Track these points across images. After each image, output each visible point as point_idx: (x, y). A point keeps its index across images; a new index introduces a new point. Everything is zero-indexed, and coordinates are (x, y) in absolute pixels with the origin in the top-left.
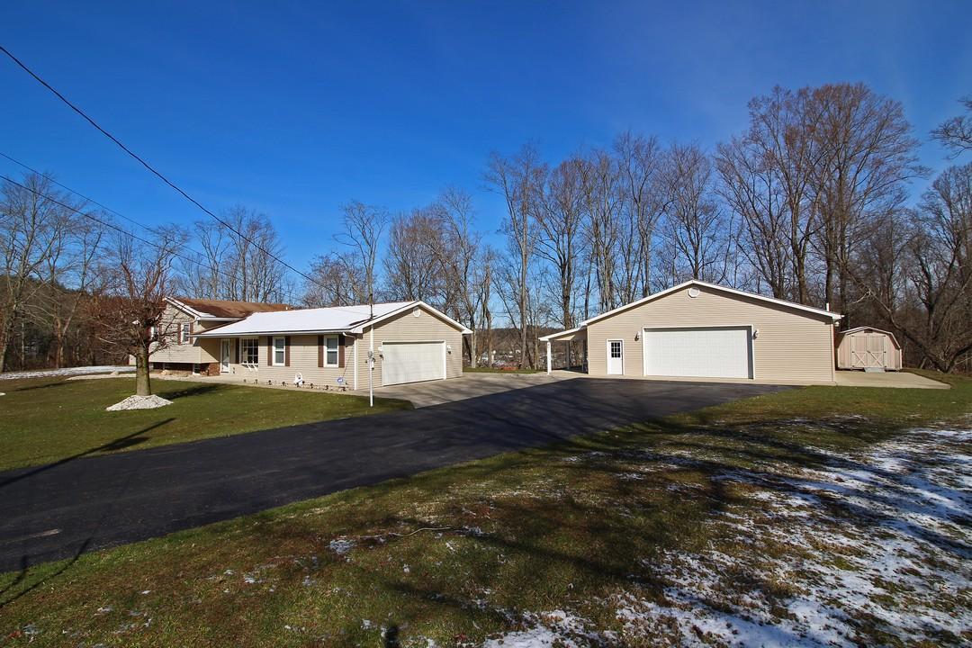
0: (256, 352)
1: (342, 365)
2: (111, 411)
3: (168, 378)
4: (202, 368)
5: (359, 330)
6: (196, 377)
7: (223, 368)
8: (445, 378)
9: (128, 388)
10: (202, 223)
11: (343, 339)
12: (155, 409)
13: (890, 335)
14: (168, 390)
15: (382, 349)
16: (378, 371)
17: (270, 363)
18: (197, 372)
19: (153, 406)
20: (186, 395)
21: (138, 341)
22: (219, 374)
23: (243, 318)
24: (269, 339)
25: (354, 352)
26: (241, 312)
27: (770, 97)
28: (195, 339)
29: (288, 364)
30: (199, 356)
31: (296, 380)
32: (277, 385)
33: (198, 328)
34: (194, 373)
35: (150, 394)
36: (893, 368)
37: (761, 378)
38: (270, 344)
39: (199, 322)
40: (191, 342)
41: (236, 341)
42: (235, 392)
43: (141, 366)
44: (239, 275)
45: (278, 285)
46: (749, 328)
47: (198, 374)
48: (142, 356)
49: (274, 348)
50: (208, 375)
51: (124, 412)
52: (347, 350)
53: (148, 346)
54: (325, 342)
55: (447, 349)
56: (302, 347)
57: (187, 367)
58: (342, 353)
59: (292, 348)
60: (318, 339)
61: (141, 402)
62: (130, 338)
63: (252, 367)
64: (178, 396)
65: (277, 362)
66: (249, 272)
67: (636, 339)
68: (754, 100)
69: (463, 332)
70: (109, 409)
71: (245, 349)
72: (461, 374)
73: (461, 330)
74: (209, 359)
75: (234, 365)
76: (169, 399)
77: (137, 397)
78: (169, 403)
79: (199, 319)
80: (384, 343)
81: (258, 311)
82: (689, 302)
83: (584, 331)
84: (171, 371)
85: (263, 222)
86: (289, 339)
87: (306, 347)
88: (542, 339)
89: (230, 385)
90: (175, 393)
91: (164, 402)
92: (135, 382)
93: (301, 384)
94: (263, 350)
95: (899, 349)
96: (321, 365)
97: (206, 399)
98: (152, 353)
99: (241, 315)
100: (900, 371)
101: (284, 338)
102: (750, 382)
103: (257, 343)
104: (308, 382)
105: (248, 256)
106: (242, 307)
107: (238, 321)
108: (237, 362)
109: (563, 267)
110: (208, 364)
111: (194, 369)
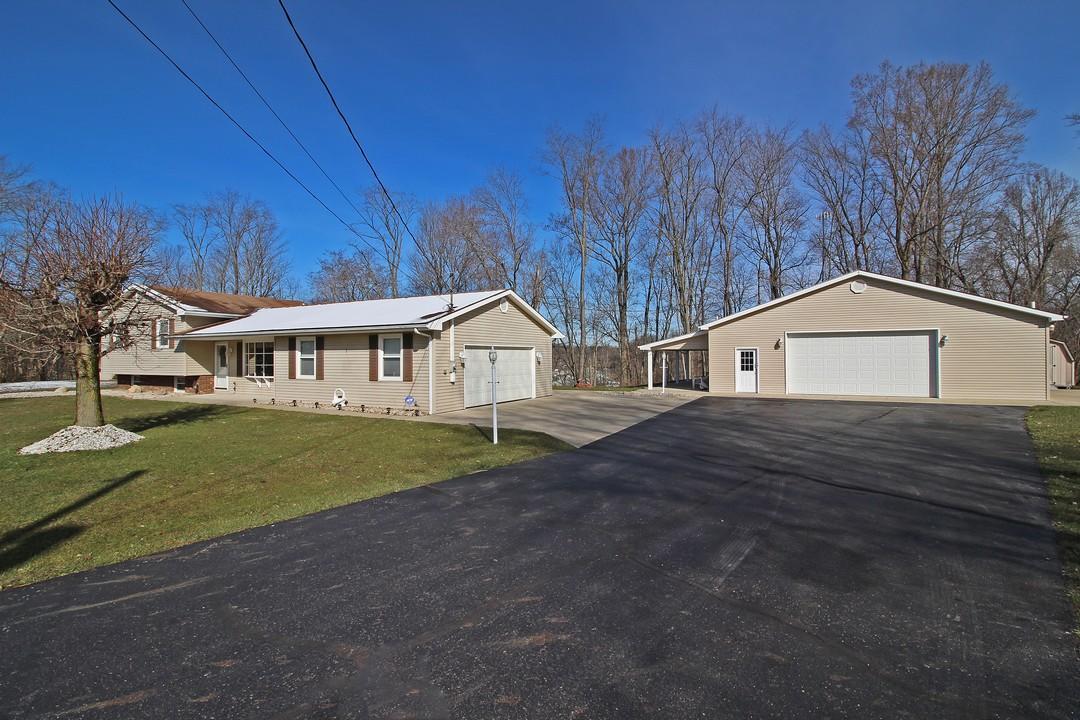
0: (270, 359)
1: (408, 377)
2: (29, 456)
3: (139, 396)
4: (188, 382)
5: (437, 325)
6: (179, 396)
7: (218, 382)
8: (534, 396)
9: (63, 414)
10: (183, 207)
11: (411, 338)
12: (110, 451)
13: (1061, 346)
14: (136, 414)
15: (465, 354)
16: (457, 385)
17: (292, 375)
18: (180, 387)
19: (107, 444)
20: (165, 423)
21: (80, 334)
22: (212, 391)
23: (247, 314)
24: (290, 341)
25: (427, 358)
26: (243, 308)
27: (877, 74)
28: (176, 343)
29: (320, 376)
30: (185, 365)
31: (336, 400)
32: (306, 406)
33: (182, 327)
34: (176, 390)
35: (103, 423)
36: (1064, 384)
37: (945, 396)
38: (292, 348)
39: (183, 318)
40: (171, 347)
41: (238, 344)
42: (243, 417)
43: (85, 376)
44: (230, 272)
45: (275, 288)
46: (933, 334)
47: (183, 392)
48: (86, 358)
49: (298, 355)
50: (197, 392)
51: (51, 456)
52: (417, 355)
53: (98, 339)
54: (380, 343)
55: (537, 358)
56: (343, 352)
57: (166, 381)
58: (408, 361)
59: (327, 353)
60: (371, 339)
61: (85, 437)
62: (63, 326)
63: (262, 381)
64: (152, 426)
65: (302, 374)
66: (242, 270)
67: (777, 346)
68: (857, 78)
69: (554, 336)
70: (26, 450)
71: (252, 356)
72: (550, 391)
73: (550, 333)
74: (199, 370)
75: (235, 379)
76: (135, 430)
77: (78, 429)
78: (137, 437)
79: (183, 314)
80: (467, 347)
81: (267, 307)
82: (852, 298)
83: (704, 336)
84: (143, 387)
85: (260, 210)
86: (322, 340)
87: (351, 353)
88: (642, 348)
89: (237, 408)
90: (147, 420)
91: (127, 437)
92: (74, 403)
93: (343, 405)
94: (280, 357)
95: (1070, 361)
96: (373, 377)
97: (197, 428)
98: (105, 353)
99: (243, 311)
100: (1072, 388)
101: (314, 339)
102: (934, 401)
103: (270, 348)
104: (355, 401)
105: (241, 249)
106: (244, 302)
107: (240, 318)
108: (239, 374)
109: (618, 270)
110: (196, 377)
111: (176, 383)
